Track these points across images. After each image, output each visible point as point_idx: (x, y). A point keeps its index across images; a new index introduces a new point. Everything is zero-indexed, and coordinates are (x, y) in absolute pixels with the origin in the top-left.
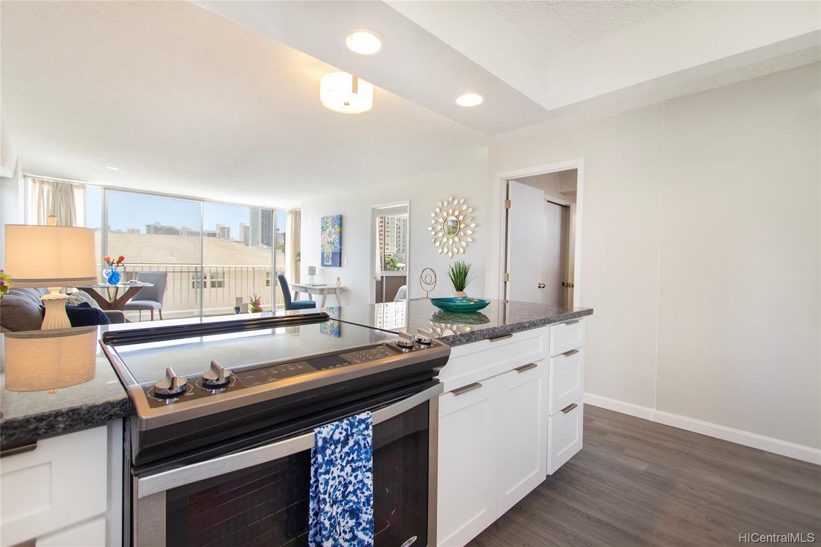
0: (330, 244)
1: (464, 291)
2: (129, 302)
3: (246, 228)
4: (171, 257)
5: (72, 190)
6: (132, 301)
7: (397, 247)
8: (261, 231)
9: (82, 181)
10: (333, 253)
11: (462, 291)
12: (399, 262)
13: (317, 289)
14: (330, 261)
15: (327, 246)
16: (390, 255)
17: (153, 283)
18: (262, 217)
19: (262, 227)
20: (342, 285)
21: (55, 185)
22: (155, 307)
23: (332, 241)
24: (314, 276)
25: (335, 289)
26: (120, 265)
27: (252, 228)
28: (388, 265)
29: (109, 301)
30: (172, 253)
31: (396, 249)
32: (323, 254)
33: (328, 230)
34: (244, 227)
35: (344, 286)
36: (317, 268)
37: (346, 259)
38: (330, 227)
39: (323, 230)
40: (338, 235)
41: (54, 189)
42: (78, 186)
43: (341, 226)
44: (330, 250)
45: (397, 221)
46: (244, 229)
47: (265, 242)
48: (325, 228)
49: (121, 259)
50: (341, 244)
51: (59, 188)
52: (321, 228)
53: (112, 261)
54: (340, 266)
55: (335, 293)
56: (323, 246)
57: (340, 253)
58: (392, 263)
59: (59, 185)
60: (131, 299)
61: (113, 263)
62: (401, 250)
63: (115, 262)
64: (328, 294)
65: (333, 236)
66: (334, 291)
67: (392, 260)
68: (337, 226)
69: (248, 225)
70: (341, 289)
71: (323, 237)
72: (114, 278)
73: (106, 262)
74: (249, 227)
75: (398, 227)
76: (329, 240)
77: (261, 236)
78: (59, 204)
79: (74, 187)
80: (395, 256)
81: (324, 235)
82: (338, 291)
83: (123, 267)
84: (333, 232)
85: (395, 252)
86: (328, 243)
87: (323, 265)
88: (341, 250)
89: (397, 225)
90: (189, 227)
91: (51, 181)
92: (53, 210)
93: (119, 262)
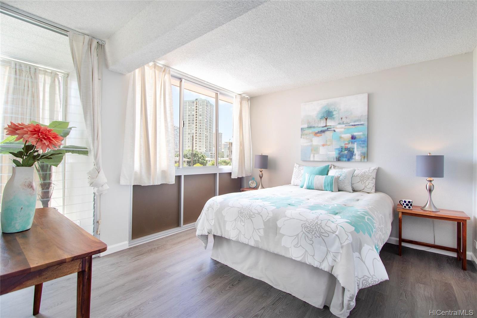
7: (206, 148)
12: (207, 157)
16: (202, 153)
28: (200, 159)
31: (205, 149)
45: (206, 132)
58: (202, 157)
62: (208, 150)
67: (202, 156)
75: (206, 136)
80: (205, 153)
85: (205, 151)
89: (206, 135)
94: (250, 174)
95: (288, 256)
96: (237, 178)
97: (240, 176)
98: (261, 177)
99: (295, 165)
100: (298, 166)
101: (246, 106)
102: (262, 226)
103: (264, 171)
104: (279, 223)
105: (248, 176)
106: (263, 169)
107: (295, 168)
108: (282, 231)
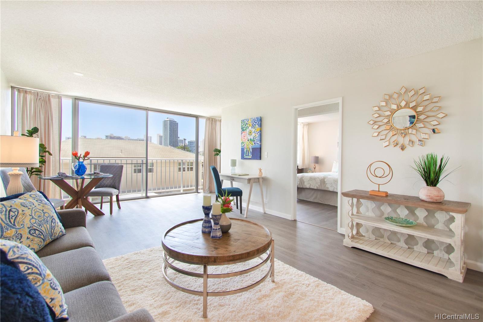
0: (250, 141)
1: (437, 186)
2: (93, 190)
3: (161, 137)
4: (121, 154)
5: (49, 99)
6: (95, 188)
8: (169, 139)
9: (58, 92)
10: (253, 149)
11: (436, 186)
13: (245, 179)
14: (250, 155)
15: (247, 142)
17: (112, 174)
18: (170, 130)
19: (170, 136)
20: (263, 175)
21: (36, 95)
22: (113, 194)
23: (252, 139)
24: (235, 167)
25: (258, 178)
26: (86, 158)
27: (164, 137)
29: (77, 190)
30: (121, 150)
32: (243, 150)
33: (248, 130)
34: (160, 136)
35: (265, 176)
36: (237, 161)
37: (266, 153)
38: (250, 127)
39: (243, 130)
40: (258, 134)
41: (35, 98)
42: (54, 96)
43: (261, 126)
44: (250, 146)
46: (160, 137)
47: (171, 145)
48: (245, 129)
49: (87, 154)
50: (261, 141)
51: (39, 97)
52: (241, 128)
53: (79, 156)
54: (260, 159)
55: (259, 182)
56: (242, 143)
57: (261, 148)
59: (39, 95)
60: (94, 188)
61: (80, 157)
63: (82, 156)
64: (254, 182)
65: (253, 135)
66: (257, 180)
68: (257, 126)
69: (162, 135)
70: (262, 178)
71: (243, 136)
72: (80, 170)
73: (74, 157)
74: (162, 136)
76: (249, 138)
77: (169, 141)
78: (39, 110)
79: (51, 96)
81: (244, 134)
82: (261, 180)
83: (89, 160)
84: (253, 131)
86: (248, 140)
87: (243, 158)
88: (261, 145)
90: (129, 137)
91: (33, 91)
92: (34, 115)
93: (85, 156)
94: (308, 167)
95: (328, 190)
96: (301, 168)
97: (303, 168)
98: (315, 168)
99: (334, 162)
100: (335, 162)
101: (306, 129)
102: (319, 182)
103: (317, 165)
104: (325, 180)
105: (307, 168)
106: (316, 164)
107: (334, 163)
108: (326, 183)
